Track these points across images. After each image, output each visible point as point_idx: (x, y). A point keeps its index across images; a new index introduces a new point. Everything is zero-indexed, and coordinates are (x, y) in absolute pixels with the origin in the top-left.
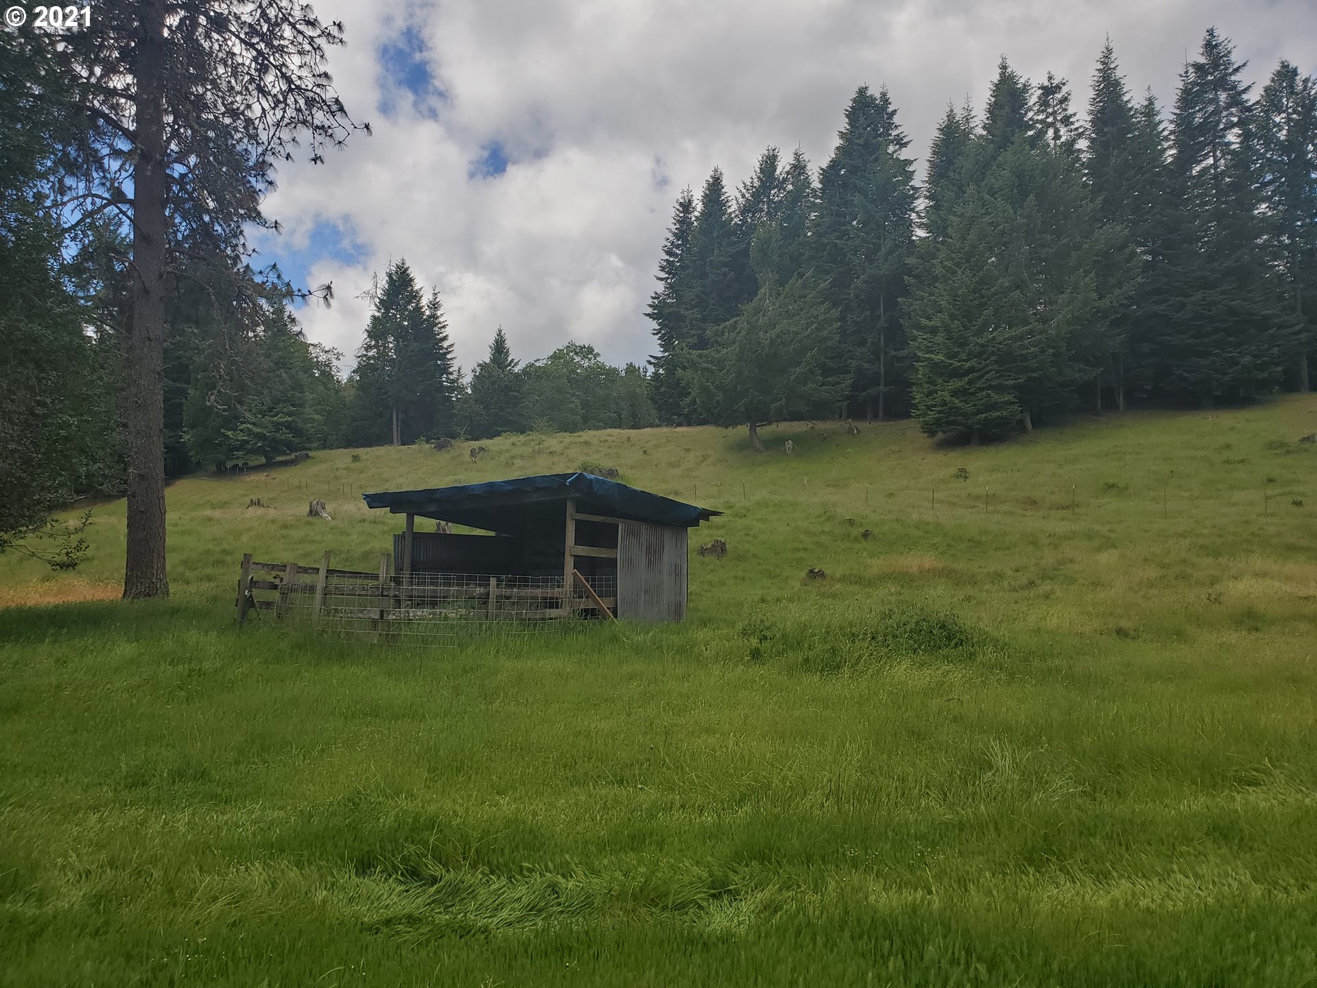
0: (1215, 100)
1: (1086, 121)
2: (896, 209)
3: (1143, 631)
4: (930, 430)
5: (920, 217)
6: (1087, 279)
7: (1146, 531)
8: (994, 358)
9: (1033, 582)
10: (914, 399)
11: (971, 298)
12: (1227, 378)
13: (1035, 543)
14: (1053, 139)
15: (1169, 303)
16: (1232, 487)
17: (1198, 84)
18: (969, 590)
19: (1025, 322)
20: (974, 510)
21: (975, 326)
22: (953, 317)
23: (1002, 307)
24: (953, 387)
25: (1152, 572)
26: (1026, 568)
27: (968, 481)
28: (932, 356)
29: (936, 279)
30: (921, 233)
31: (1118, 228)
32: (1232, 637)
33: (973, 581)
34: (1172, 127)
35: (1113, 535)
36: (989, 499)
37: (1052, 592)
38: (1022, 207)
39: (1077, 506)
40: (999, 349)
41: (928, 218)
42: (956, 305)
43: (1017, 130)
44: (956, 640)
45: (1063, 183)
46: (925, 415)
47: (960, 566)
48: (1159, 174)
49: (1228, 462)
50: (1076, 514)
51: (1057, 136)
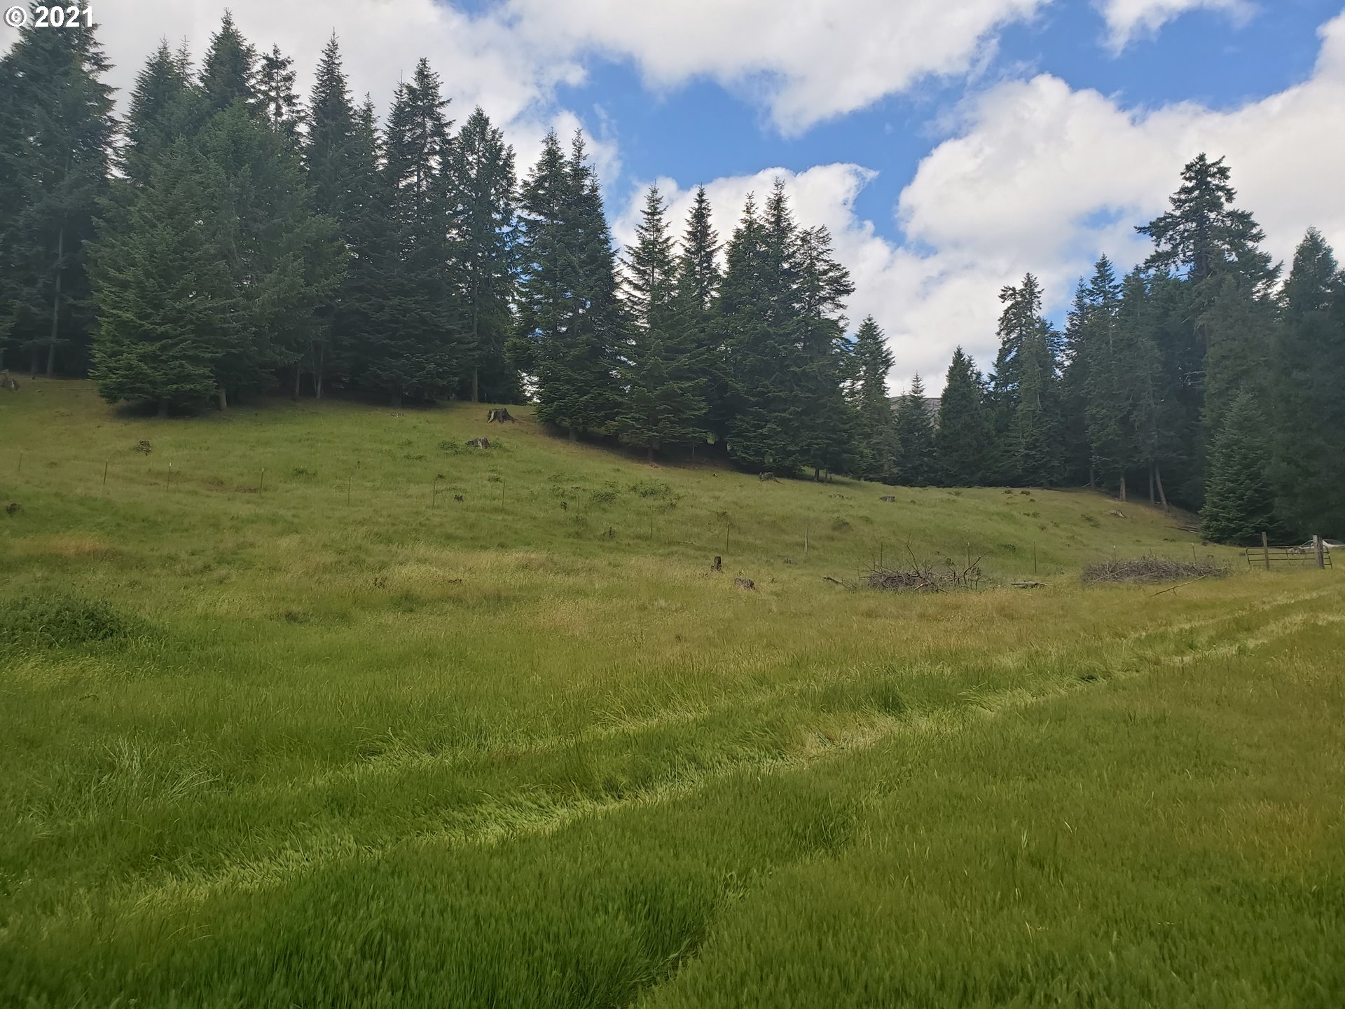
0: (423, 125)
1: (308, 107)
2: (88, 137)
3: (311, 615)
4: (110, 394)
5: (118, 155)
6: (295, 263)
7: (328, 518)
8: (191, 327)
9: (209, 566)
10: (94, 357)
11: (170, 257)
12: (414, 380)
13: (216, 526)
14: (274, 114)
15: (370, 302)
16: (409, 481)
17: (410, 106)
18: (135, 575)
19: (229, 295)
20: (153, 487)
21: (172, 288)
22: (148, 275)
23: (205, 274)
24: (142, 351)
25: (329, 558)
26: (203, 551)
27: (151, 455)
28: (120, 313)
29: (131, 228)
30: (117, 173)
31: (330, 220)
32: (389, 618)
33: (141, 564)
34: (385, 138)
35: (296, 521)
36: (172, 476)
37: (227, 577)
38: (236, 175)
39: (265, 489)
40: (197, 318)
41: (128, 159)
42: (153, 261)
43: (237, 93)
44: (105, 630)
45: (280, 162)
46: (106, 377)
47: (129, 548)
48: (371, 178)
49: (408, 457)
50: (262, 498)
51: (278, 113)
